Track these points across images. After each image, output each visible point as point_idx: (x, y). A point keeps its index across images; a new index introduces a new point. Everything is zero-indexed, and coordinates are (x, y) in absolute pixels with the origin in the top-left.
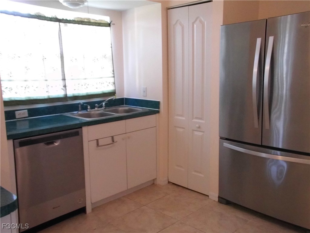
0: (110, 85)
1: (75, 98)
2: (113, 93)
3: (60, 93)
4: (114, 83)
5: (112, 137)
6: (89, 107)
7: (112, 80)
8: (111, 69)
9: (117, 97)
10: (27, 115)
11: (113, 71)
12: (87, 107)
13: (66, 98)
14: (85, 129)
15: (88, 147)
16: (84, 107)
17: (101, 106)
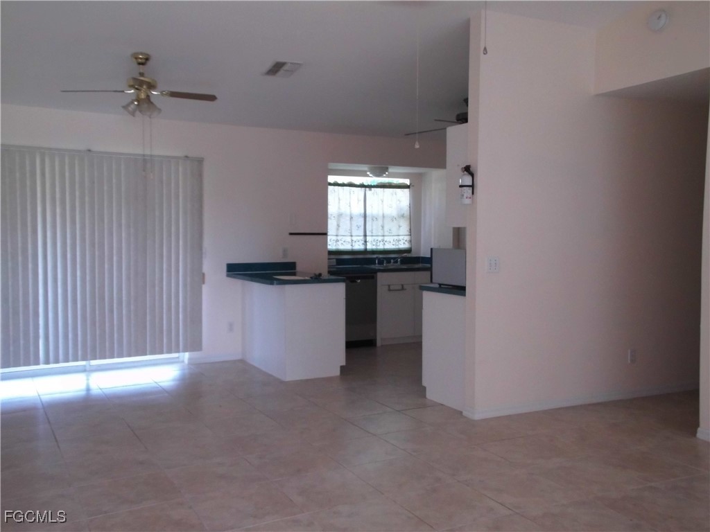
0: (406, 243)
1: (373, 252)
2: (409, 251)
3: (359, 246)
4: (411, 241)
5: (402, 286)
6: (385, 262)
7: (407, 238)
8: (408, 228)
9: (413, 254)
10: (335, 264)
11: (410, 230)
12: (383, 261)
13: (365, 252)
14: (379, 275)
15: (381, 291)
16: (381, 262)
17: (396, 262)
